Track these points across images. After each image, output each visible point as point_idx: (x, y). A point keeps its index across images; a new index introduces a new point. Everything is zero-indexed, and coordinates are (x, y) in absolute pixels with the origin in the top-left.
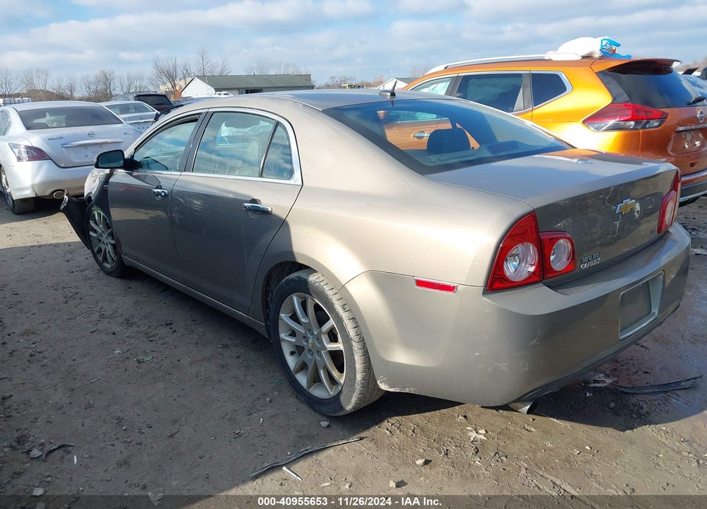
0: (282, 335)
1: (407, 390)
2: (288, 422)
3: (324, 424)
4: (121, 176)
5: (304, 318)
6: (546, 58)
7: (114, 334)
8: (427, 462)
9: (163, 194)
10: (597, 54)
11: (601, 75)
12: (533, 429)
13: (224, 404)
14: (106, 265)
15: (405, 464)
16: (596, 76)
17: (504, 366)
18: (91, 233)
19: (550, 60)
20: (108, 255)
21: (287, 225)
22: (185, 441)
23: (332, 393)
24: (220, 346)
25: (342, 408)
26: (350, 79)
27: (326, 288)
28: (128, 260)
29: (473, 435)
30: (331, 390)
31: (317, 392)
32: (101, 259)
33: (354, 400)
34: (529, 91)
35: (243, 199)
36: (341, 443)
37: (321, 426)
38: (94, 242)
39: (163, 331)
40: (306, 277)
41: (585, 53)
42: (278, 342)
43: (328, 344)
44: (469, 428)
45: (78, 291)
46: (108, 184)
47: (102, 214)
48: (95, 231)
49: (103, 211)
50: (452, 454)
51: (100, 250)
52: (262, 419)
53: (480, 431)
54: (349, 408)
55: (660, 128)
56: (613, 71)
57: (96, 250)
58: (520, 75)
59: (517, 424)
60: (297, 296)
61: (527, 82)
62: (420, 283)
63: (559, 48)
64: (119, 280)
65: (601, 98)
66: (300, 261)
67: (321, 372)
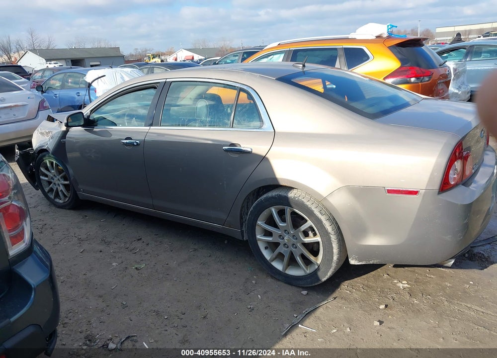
0: (258, 237)
1: (371, 262)
2: (278, 295)
3: (305, 292)
4: (77, 132)
5: (281, 223)
6: (350, 37)
7: (101, 251)
8: (386, 306)
9: (135, 144)
10: (385, 35)
11: (391, 48)
12: (432, 276)
13: (225, 289)
14: (57, 200)
15: (373, 310)
16: (388, 49)
17: (448, 238)
18: (41, 177)
19: (355, 39)
20: (60, 193)
21: (267, 160)
22: (217, 319)
23: (308, 272)
24: (191, 250)
25: (319, 280)
26: (149, 50)
27: (305, 201)
28: (83, 195)
29: (401, 285)
30: (307, 269)
31: (293, 272)
32: (52, 196)
33: (329, 274)
34: (343, 60)
35: (222, 144)
36: (324, 303)
37: (302, 294)
38: (44, 184)
39: (139, 245)
40: (285, 195)
41: (378, 34)
42: (255, 241)
43: (304, 238)
44: (395, 281)
45: (44, 222)
46: (65, 138)
47: (54, 162)
48: (46, 176)
49: (56, 160)
50: (396, 298)
51: (51, 190)
52: (259, 296)
53: (403, 282)
54: (324, 279)
55: (429, 82)
56: (398, 46)
57: (47, 190)
58: (336, 49)
59: (421, 274)
60: (275, 208)
61: (341, 53)
62: (389, 191)
63: (357, 31)
64: (72, 211)
65: (393, 64)
66: (282, 183)
67: (298, 258)
